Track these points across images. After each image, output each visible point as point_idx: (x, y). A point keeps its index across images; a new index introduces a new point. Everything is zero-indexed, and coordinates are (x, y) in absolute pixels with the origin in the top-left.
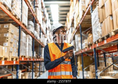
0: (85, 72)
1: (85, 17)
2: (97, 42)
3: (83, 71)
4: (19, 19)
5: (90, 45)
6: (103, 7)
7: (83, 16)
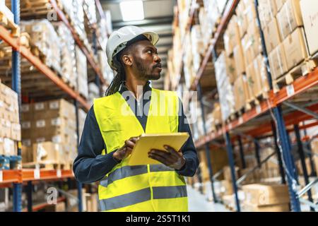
0: (216, 184)
1: (206, 66)
2: (228, 121)
3: (212, 182)
4: (73, 88)
5: (219, 126)
6: (231, 56)
7: (201, 64)
